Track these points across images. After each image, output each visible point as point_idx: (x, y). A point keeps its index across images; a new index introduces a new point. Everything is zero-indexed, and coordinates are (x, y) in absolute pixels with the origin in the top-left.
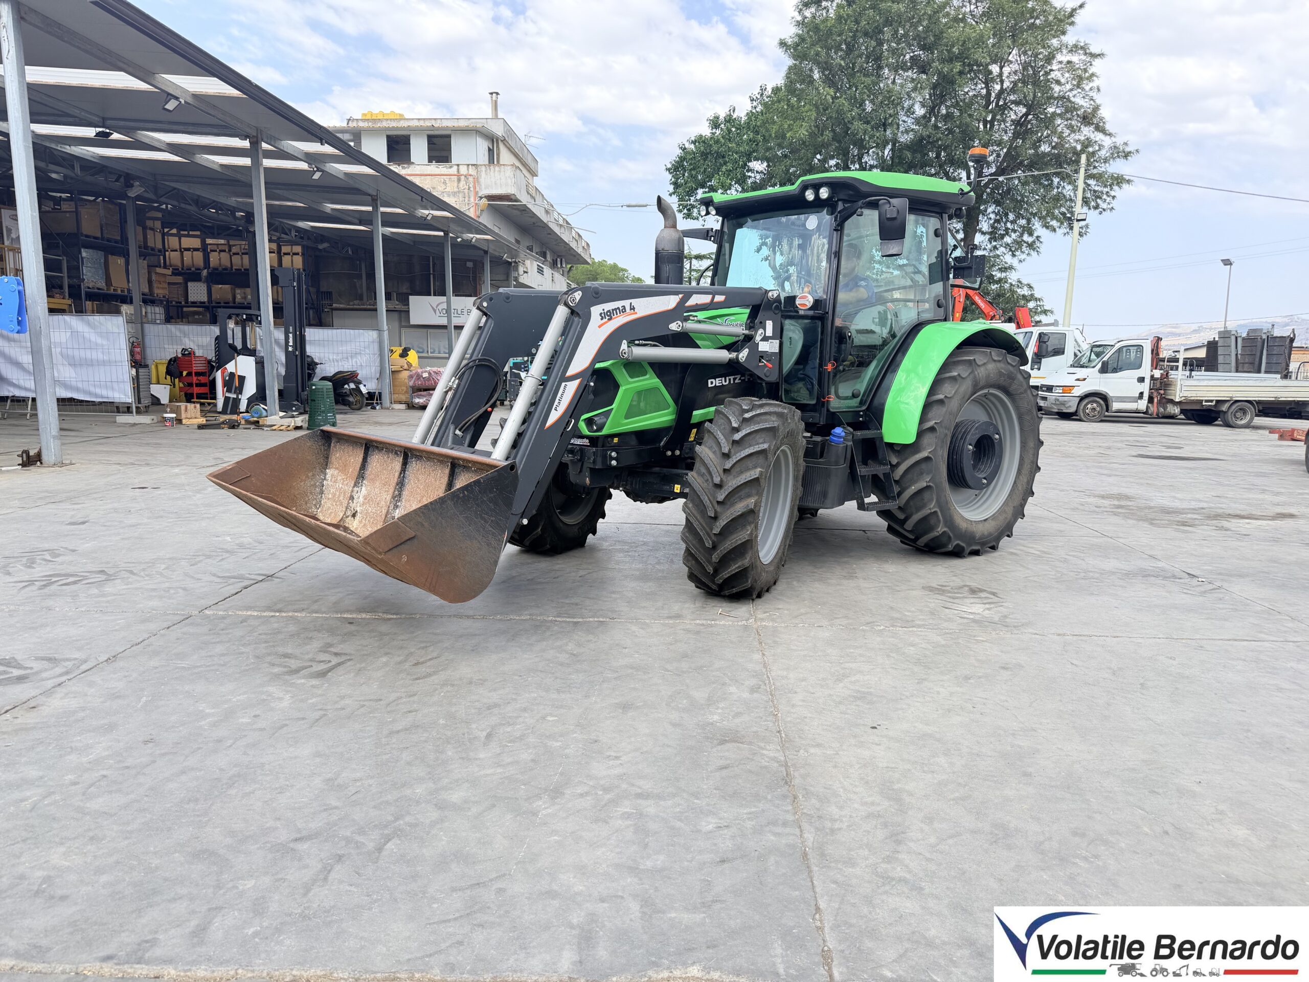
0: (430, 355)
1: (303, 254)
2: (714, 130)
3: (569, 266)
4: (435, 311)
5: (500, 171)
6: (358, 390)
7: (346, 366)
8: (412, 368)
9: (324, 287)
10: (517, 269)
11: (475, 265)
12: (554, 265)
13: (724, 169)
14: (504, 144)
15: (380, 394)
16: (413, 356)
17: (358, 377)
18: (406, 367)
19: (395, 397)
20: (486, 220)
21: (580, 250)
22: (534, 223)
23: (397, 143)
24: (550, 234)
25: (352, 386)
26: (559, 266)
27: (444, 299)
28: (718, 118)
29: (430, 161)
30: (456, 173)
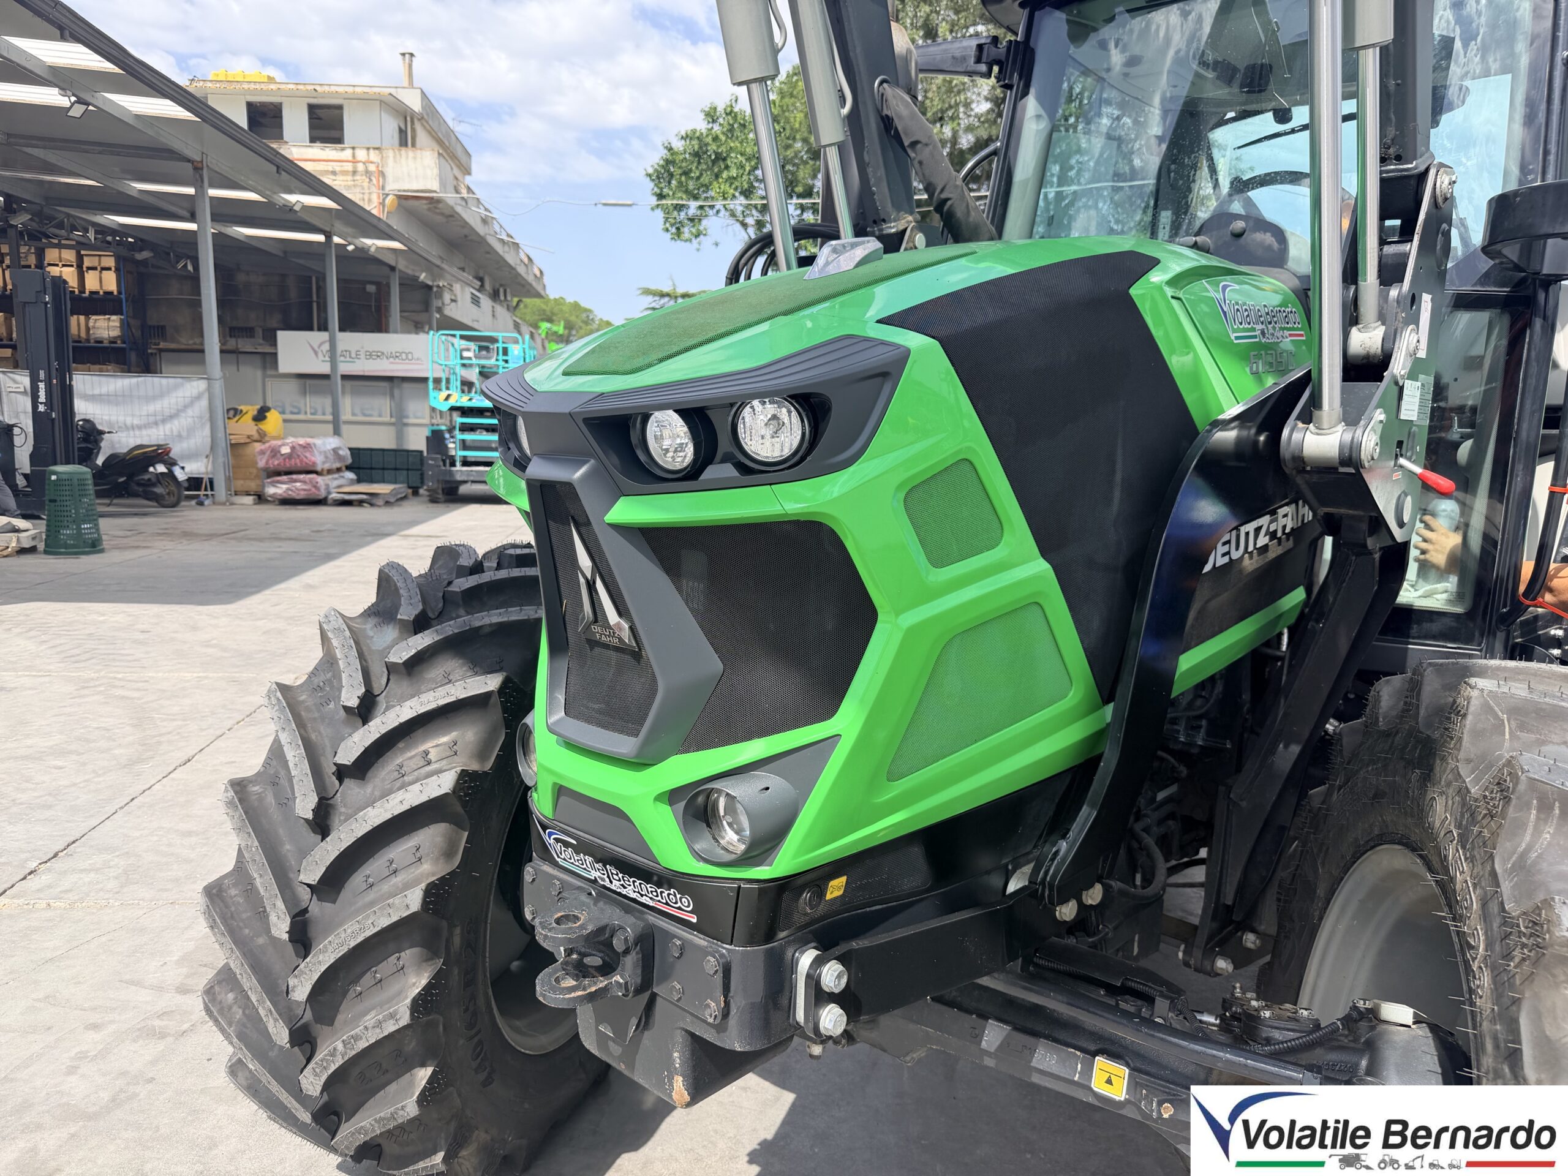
0: (309, 417)
1: (117, 270)
2: (710, 126)
3: (516, 300)
4: (316, 353)
5: (415, 158)
6: (171, 475)
7: (151, 437)
8: (267, 439)
9: (154, 318)
10: (440, 295)
11: (379, 289)
12: (495, 296)
13: (725, 175)
14: (422, 125)
15: (211, 481)
16: (273, 420)
17: (171, 455)
18: (256, 436)
19: (239, 484)
20: (395, 224)
21: (530, 279)
22: (466, 236)
23: (264, 114)
24: (488, 253)
25: (161, 468)
26: (502, 298)
27: (324, 336)
28: (715, 109)
29: (313, 140)
30: (350, 158)
